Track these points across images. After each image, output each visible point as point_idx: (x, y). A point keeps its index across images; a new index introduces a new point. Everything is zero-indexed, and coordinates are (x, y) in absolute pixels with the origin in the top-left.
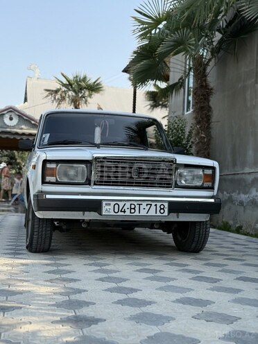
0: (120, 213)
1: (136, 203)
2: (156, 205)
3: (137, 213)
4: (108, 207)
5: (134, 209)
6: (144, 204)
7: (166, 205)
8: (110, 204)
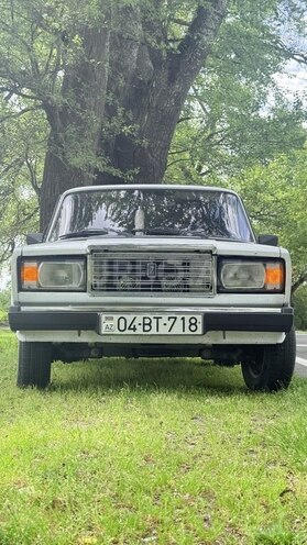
0: (127, 332)
1: (151, 317)
2: (183, 319)
3: (154, 331)
4: (109, 323)
5: (149, 324)
6: (165, 317)
7: (200, 318)
8: (112, 318)
